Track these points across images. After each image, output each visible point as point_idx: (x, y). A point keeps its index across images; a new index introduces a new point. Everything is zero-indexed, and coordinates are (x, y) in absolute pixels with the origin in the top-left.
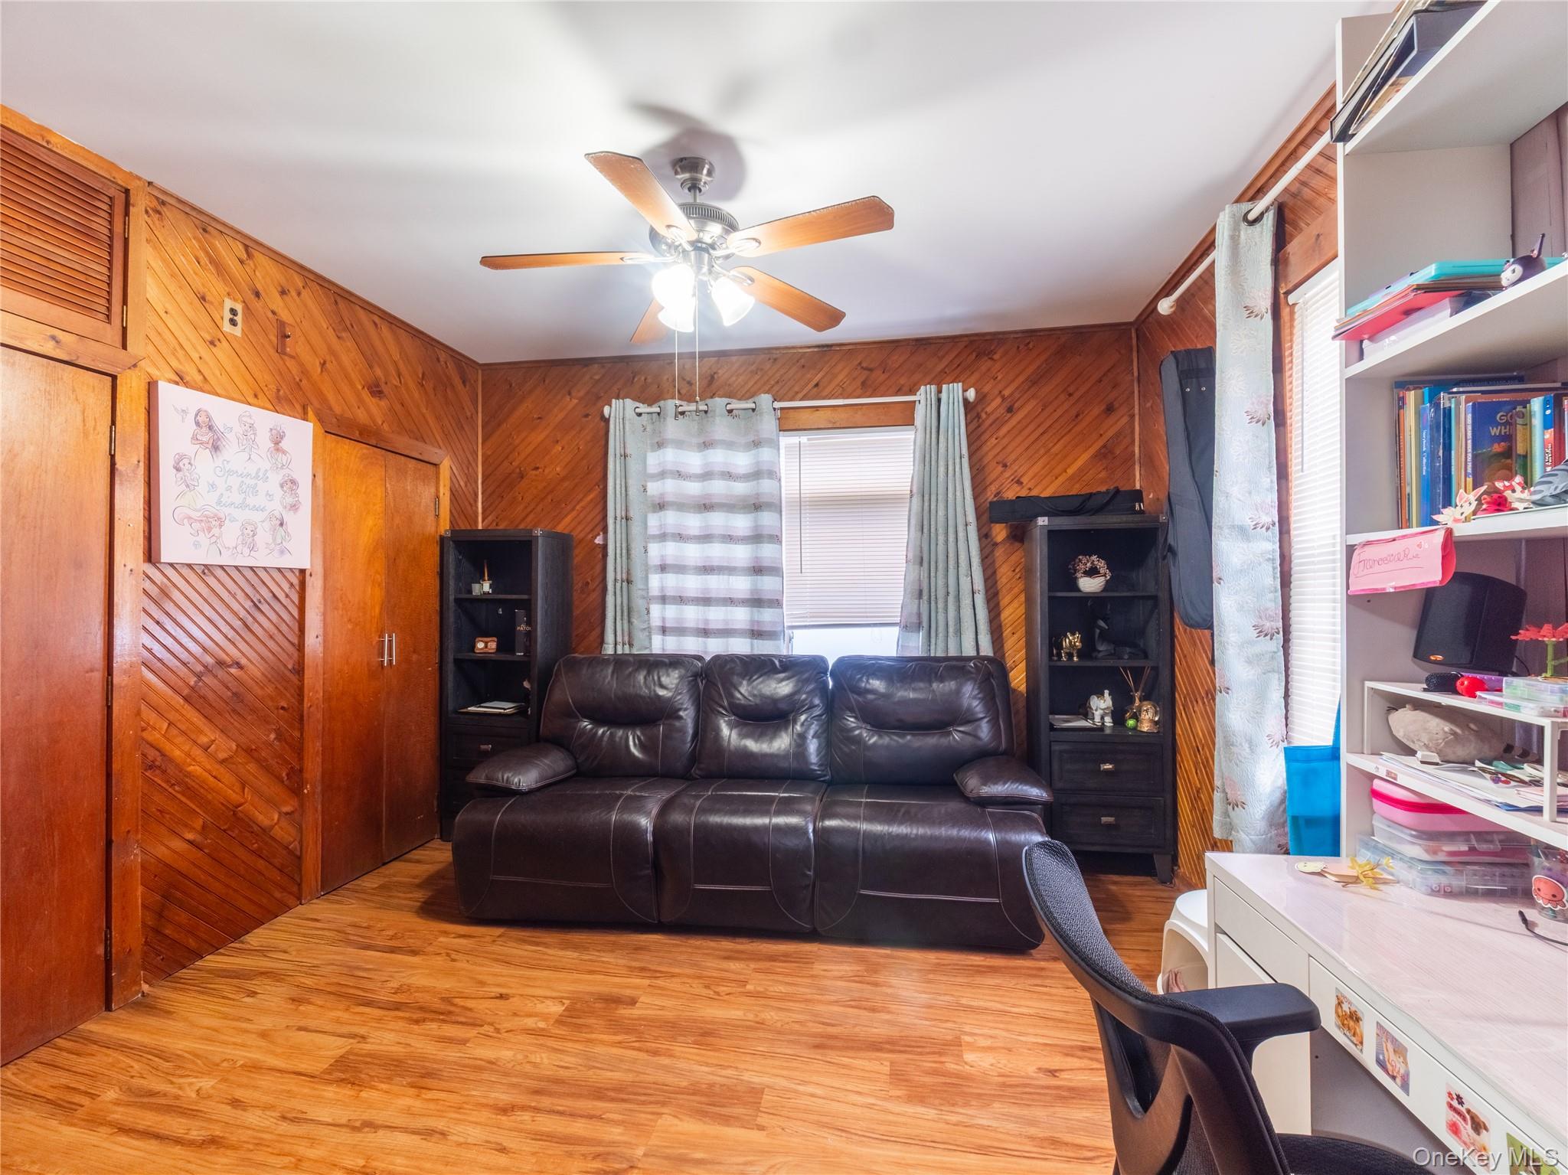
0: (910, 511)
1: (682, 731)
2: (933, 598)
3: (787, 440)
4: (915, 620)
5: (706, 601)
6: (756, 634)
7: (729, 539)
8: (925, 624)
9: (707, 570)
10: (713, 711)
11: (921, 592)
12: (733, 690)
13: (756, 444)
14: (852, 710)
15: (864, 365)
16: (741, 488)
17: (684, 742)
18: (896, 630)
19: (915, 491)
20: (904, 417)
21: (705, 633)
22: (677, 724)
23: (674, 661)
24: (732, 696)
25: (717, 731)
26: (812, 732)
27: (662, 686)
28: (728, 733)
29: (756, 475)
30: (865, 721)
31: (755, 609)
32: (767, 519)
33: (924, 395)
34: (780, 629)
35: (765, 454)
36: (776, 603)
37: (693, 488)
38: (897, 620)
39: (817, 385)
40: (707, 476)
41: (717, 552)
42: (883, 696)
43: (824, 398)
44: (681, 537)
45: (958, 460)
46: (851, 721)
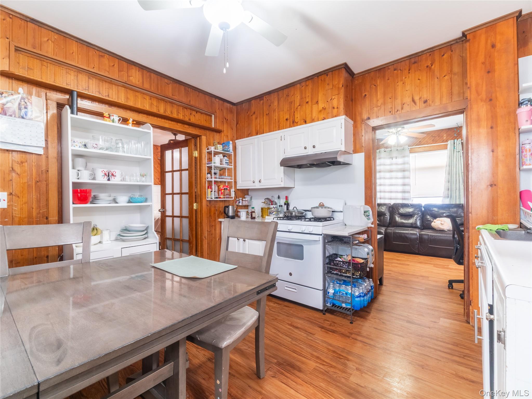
0: (446, 170)
1: (387, 218)
2: (452, 190)
3: (412, 155)
4: (447, 195)
5: (391, 192)
6: (403, 199)
7: (397, 178)
8: (450, 196)
9: (391, 185)
10: (394, 214)
11: (449, 189)
12: (399, 210)
13: (404, 157)
14: (428, 214)
15: (433, 136)
16: (400, 167)
17: (387, 220)
18: (442, 198)
19: (447, 165)
20: (445, 147)
21: (391, 199)
22: (386, 216)
23: (385, 205)
24: (399, 211)
25: (395, 218)
26: (418, 219)
27: (382, 209)
28: (398, 219)
29: (404, 164)
30: (432, 217)
31: (403, 194)
32: (406, 174)
33: (450, 143)
34: (410, 198)
35: (406, 159)
36: (409, 192)
37: (388, 168)
38: (442, 196)
39: (420, 142)
40: (391, 164)
41: (394, 181)
42: (437, 211)
43: (421, 145)
44: (384, 178)
45: (459, 157)
46: (428, 217)
